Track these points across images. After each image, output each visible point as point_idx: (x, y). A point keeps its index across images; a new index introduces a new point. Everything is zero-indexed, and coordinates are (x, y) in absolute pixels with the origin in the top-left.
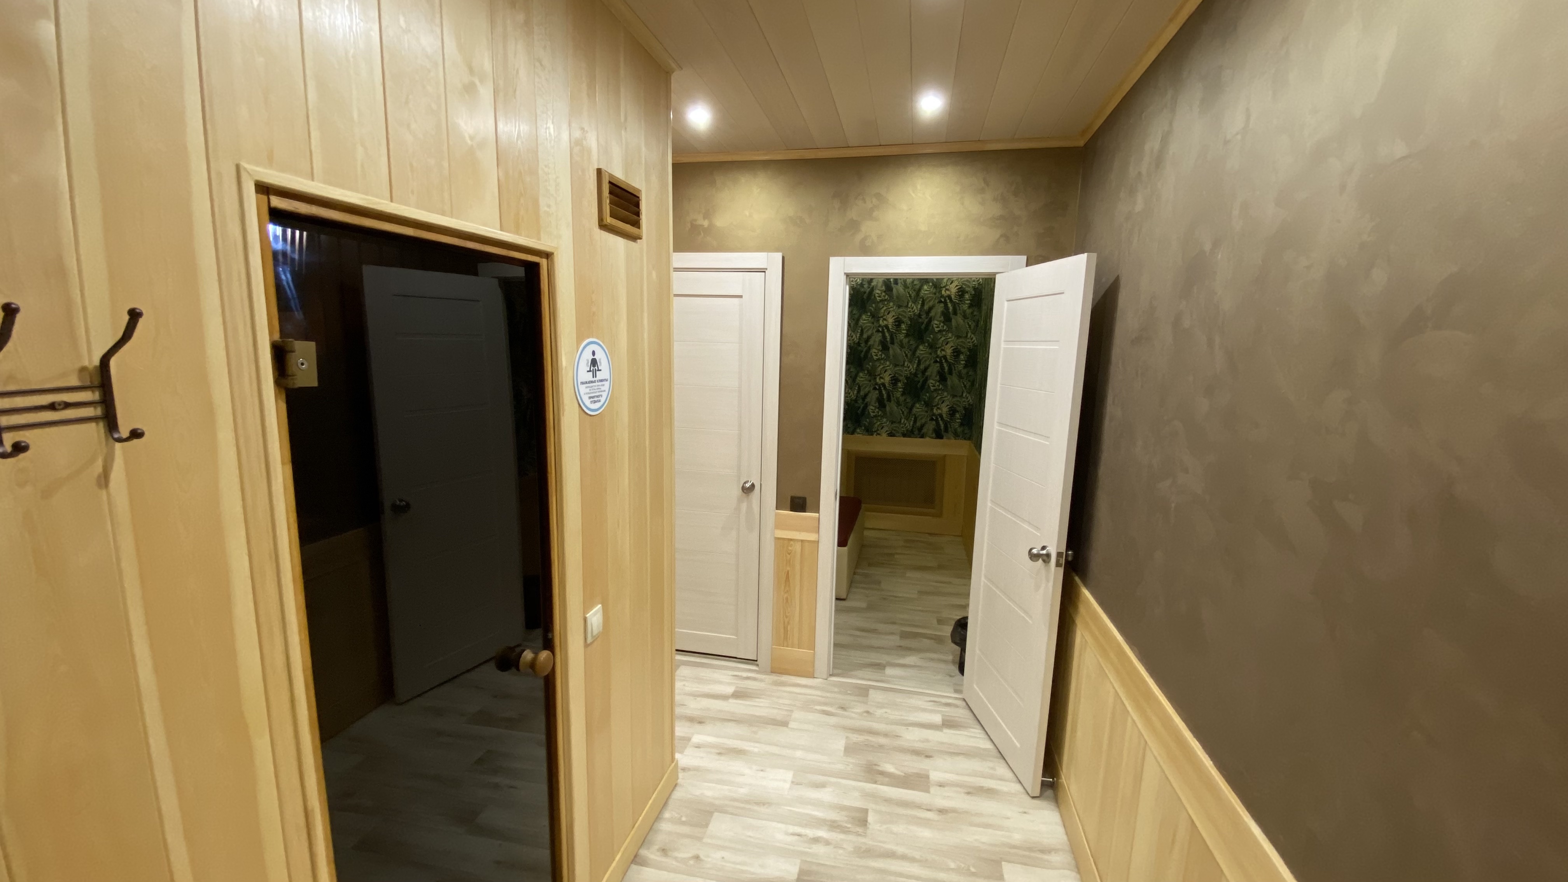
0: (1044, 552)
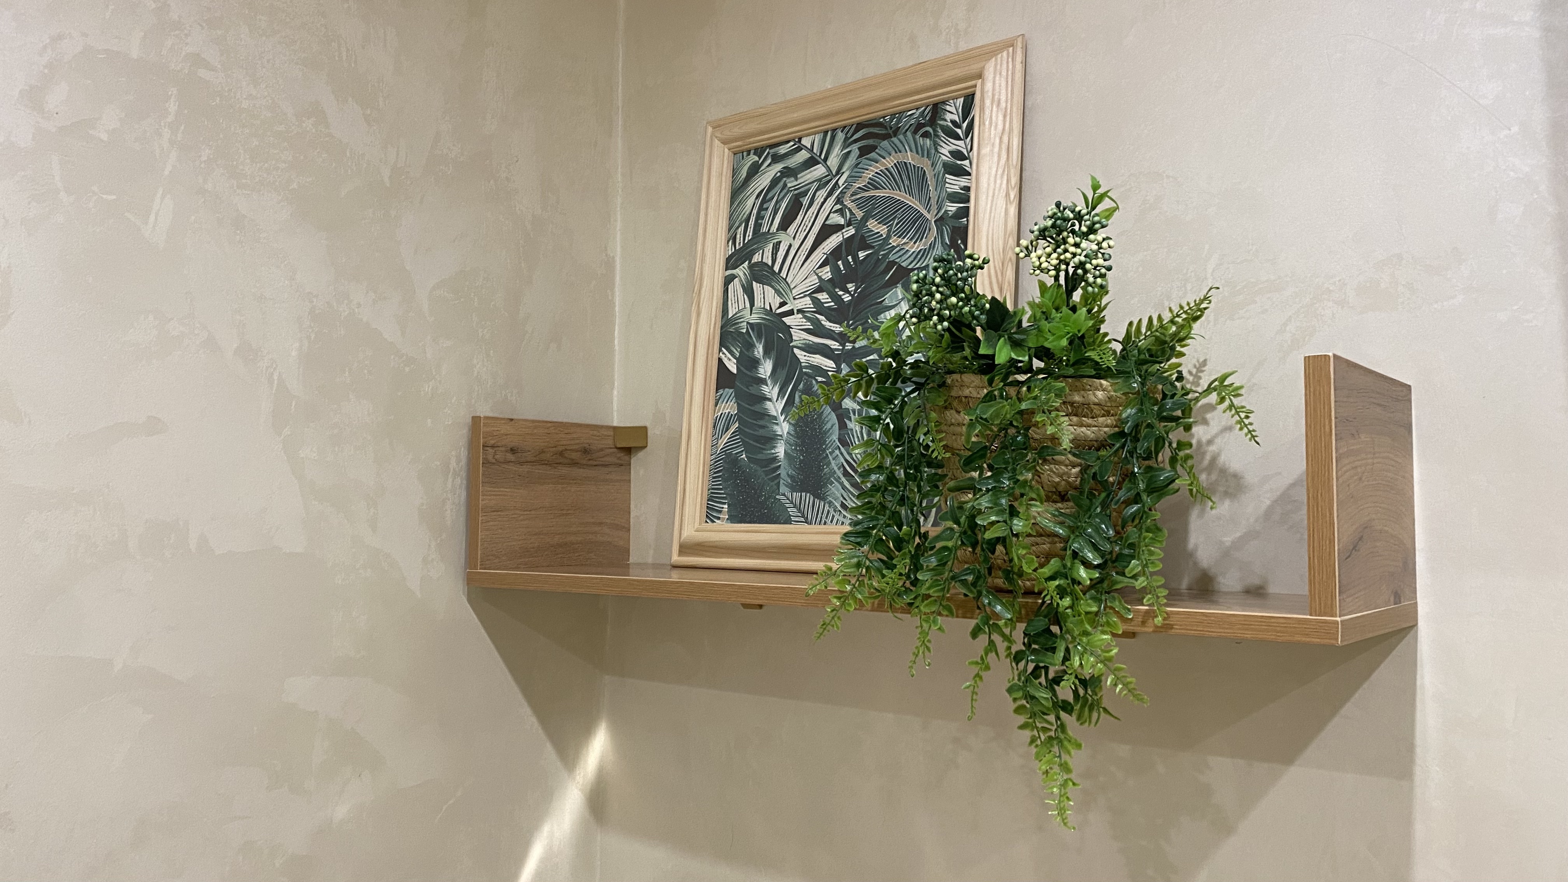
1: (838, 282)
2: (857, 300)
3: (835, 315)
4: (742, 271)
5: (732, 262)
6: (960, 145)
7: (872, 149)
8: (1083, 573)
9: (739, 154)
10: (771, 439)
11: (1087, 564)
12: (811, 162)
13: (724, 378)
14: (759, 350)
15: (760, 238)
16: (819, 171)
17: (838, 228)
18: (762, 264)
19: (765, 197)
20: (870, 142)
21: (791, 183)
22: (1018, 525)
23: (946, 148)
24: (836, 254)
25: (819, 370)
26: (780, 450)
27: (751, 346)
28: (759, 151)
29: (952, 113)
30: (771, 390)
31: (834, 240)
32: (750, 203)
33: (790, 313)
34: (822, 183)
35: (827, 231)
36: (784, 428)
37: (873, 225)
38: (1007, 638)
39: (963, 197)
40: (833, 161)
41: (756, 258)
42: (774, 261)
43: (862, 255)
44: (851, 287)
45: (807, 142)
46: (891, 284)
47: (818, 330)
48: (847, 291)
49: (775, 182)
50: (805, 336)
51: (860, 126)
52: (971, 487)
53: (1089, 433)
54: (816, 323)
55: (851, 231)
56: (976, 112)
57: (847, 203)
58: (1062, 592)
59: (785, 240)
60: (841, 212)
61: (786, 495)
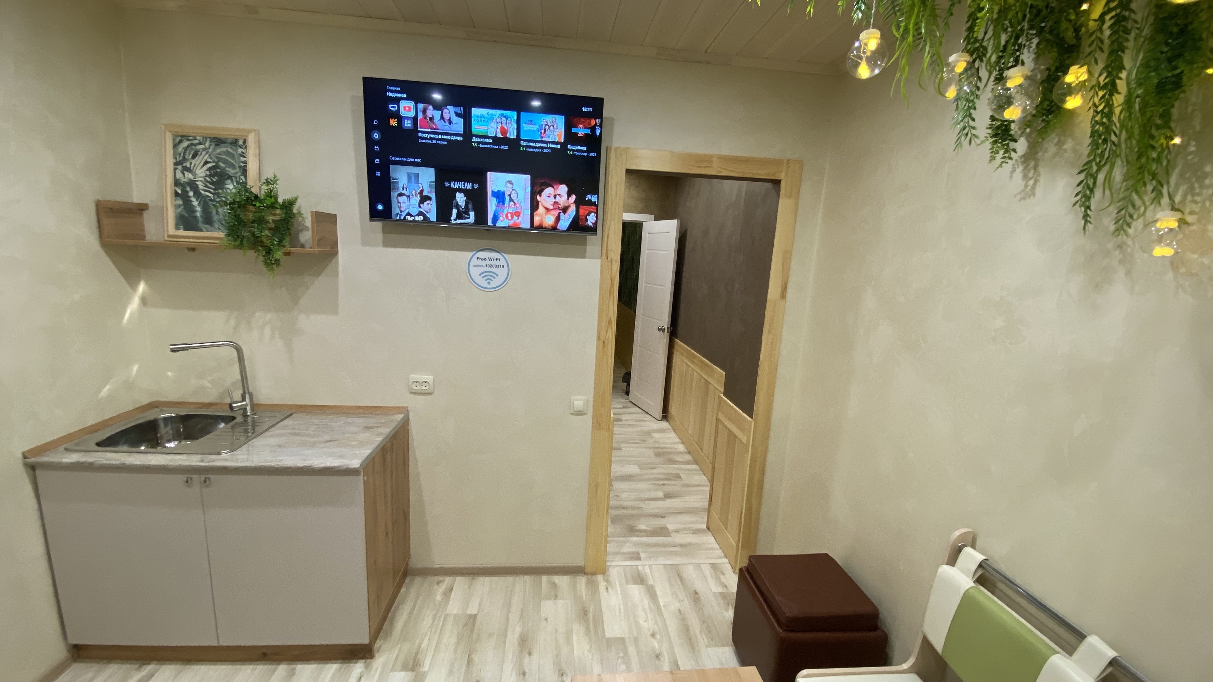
0: (663, 328)
1: (210, 176)
2: (218, 181)
3: (212, 183)
4: (180, 167)
5: (176, 164)
6: (243, 151)
7: (219, 145)
8: (275, 242)
9: (175, 136)
10: (195, 211)
11: (276, 241)
12: (200, 144)
13: (176, 194)
14: (188, 189)
15: (185, 160)
16: (202, 147)
17: (210, 162)
18: (186, 167)
19: (185, 149)
20: (218, 143)
21: (194, 148)
22: (263, 234)
23: (240, 150)
24: (209, 169)
25: (208, 196)
26: (198, 214)
27: (186, 187)
28: (182, 136)
29: (241, 142)
30: (193, 199)
31: (209, 165)
32: (180, 149)
33: (197, 181)
34: (204, 150)
35: (206, 163)
36: (199, 209)
37: (221, 164)
38: (262, 253)
39: (245, 162)
40: (207, 145)
41: (184, 165)
42: (190, 166)
43: (218, 170)
44: (216, 177)
45: (198, 138)
46: (227, 179)
47: (206, 186)
48: (214, 178)
49: (188, 146)
50: (202, 187)
51: (214, 138)
52: (253, 227)
53: (275, 218)
54: (205, 184)
55: (214, 164)
56: (246, 144)
57: (212, 157)
58: (272, 245)
59: (194, 162)
60: (211, 158)
61: (201, 225)
